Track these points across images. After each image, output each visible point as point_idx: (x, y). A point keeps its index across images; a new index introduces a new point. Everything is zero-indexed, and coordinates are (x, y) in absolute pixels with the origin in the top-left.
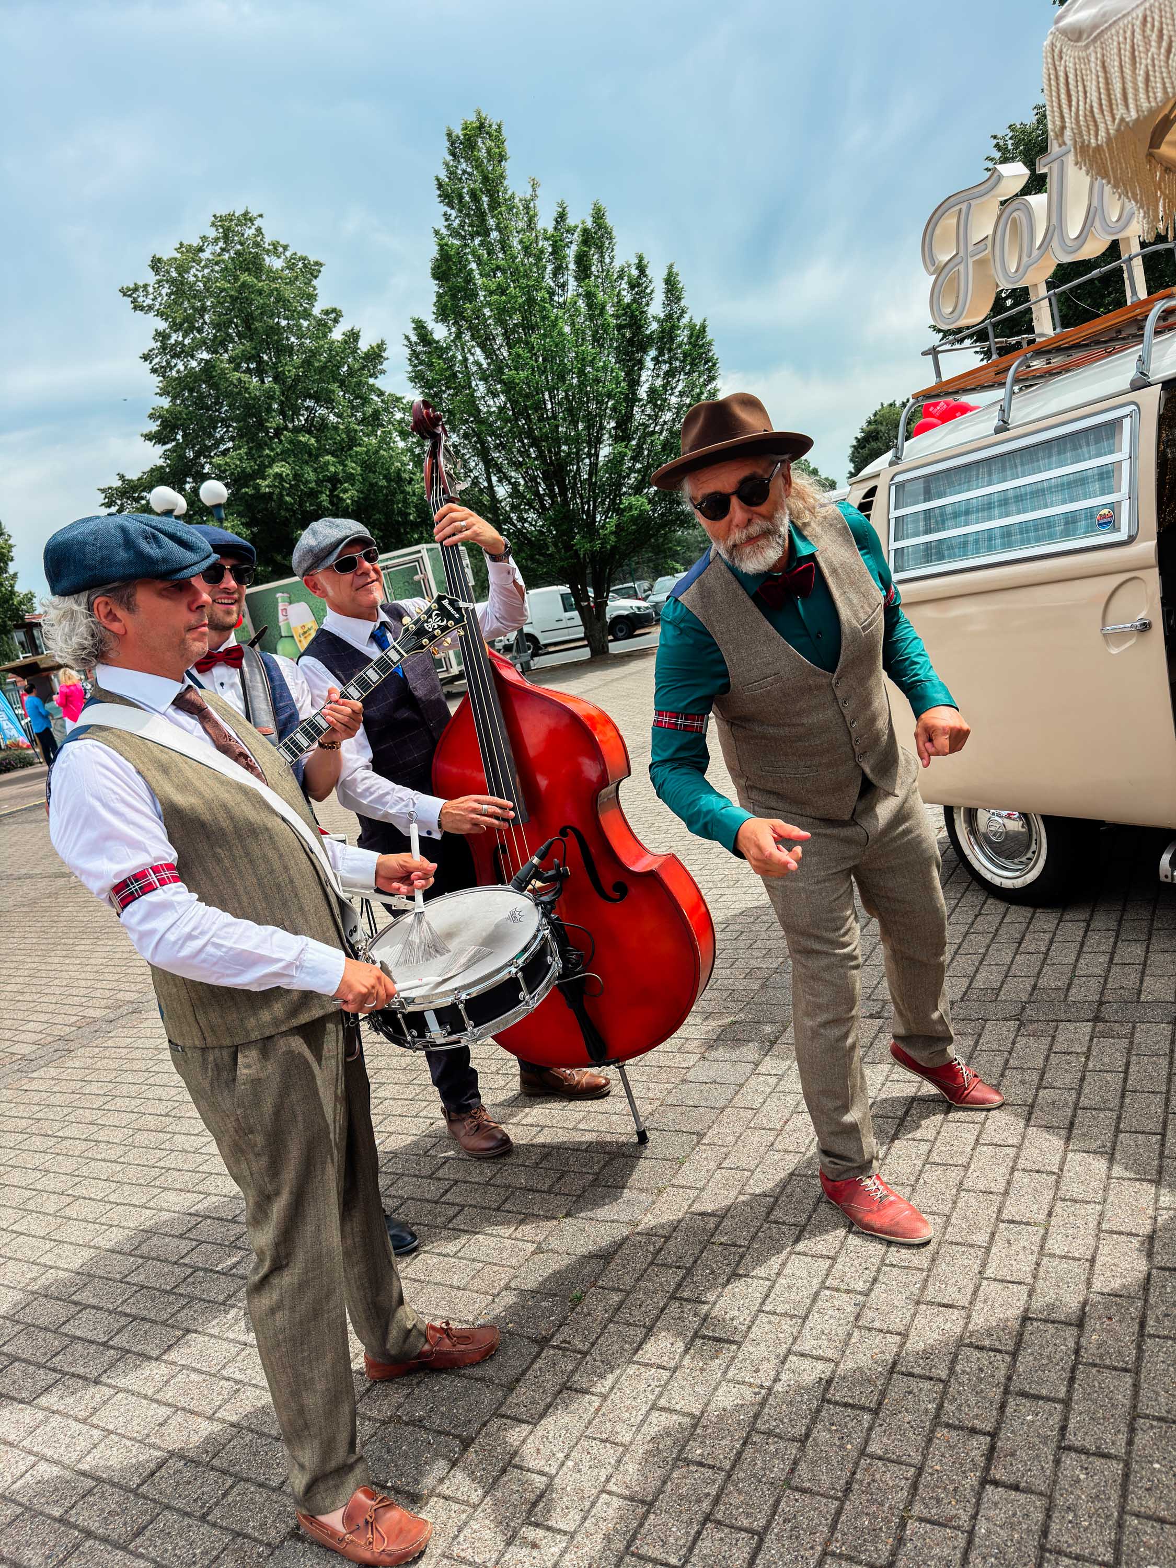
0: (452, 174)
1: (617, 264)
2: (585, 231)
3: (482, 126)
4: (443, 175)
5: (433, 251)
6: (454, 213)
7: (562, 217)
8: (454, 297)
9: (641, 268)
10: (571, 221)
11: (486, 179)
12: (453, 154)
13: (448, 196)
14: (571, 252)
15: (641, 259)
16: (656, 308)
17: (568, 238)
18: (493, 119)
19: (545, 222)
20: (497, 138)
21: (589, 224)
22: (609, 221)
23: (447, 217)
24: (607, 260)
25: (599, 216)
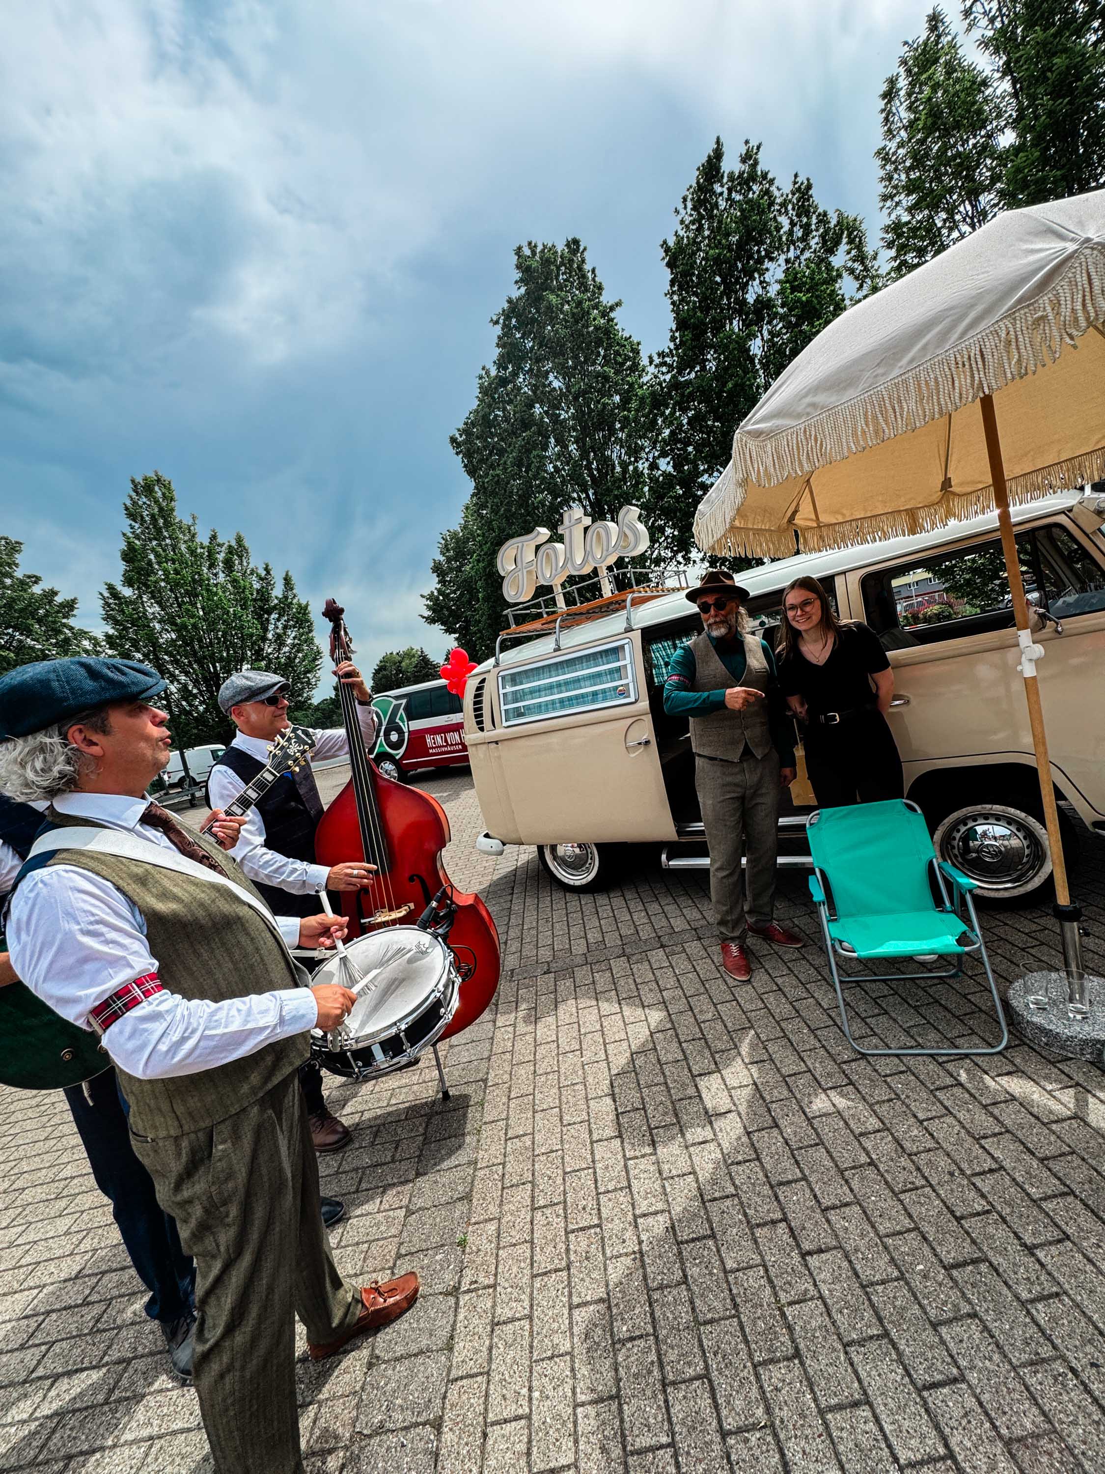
0: (134, 503)
1: (251, 566)
2: (230, 546)
3: (158, 480)
4: (129, 503)
5: (123, 546)
6: (137, 526)
7: (214, 537)
9: (267, 570)
10: (220, 540)
11: (161, 509)
12: (136, 491)
13: (132, 515)
14: (221, 557)
15: (267, 566)
16: (277, 592)
17: (218, 549)
18: (166, 476)
19: (203, 538)
20: (167, 487)
21: (233, 543)
22: (246, 543)
23: (132, 527)
24: (245, 564)
25: (239, 540)
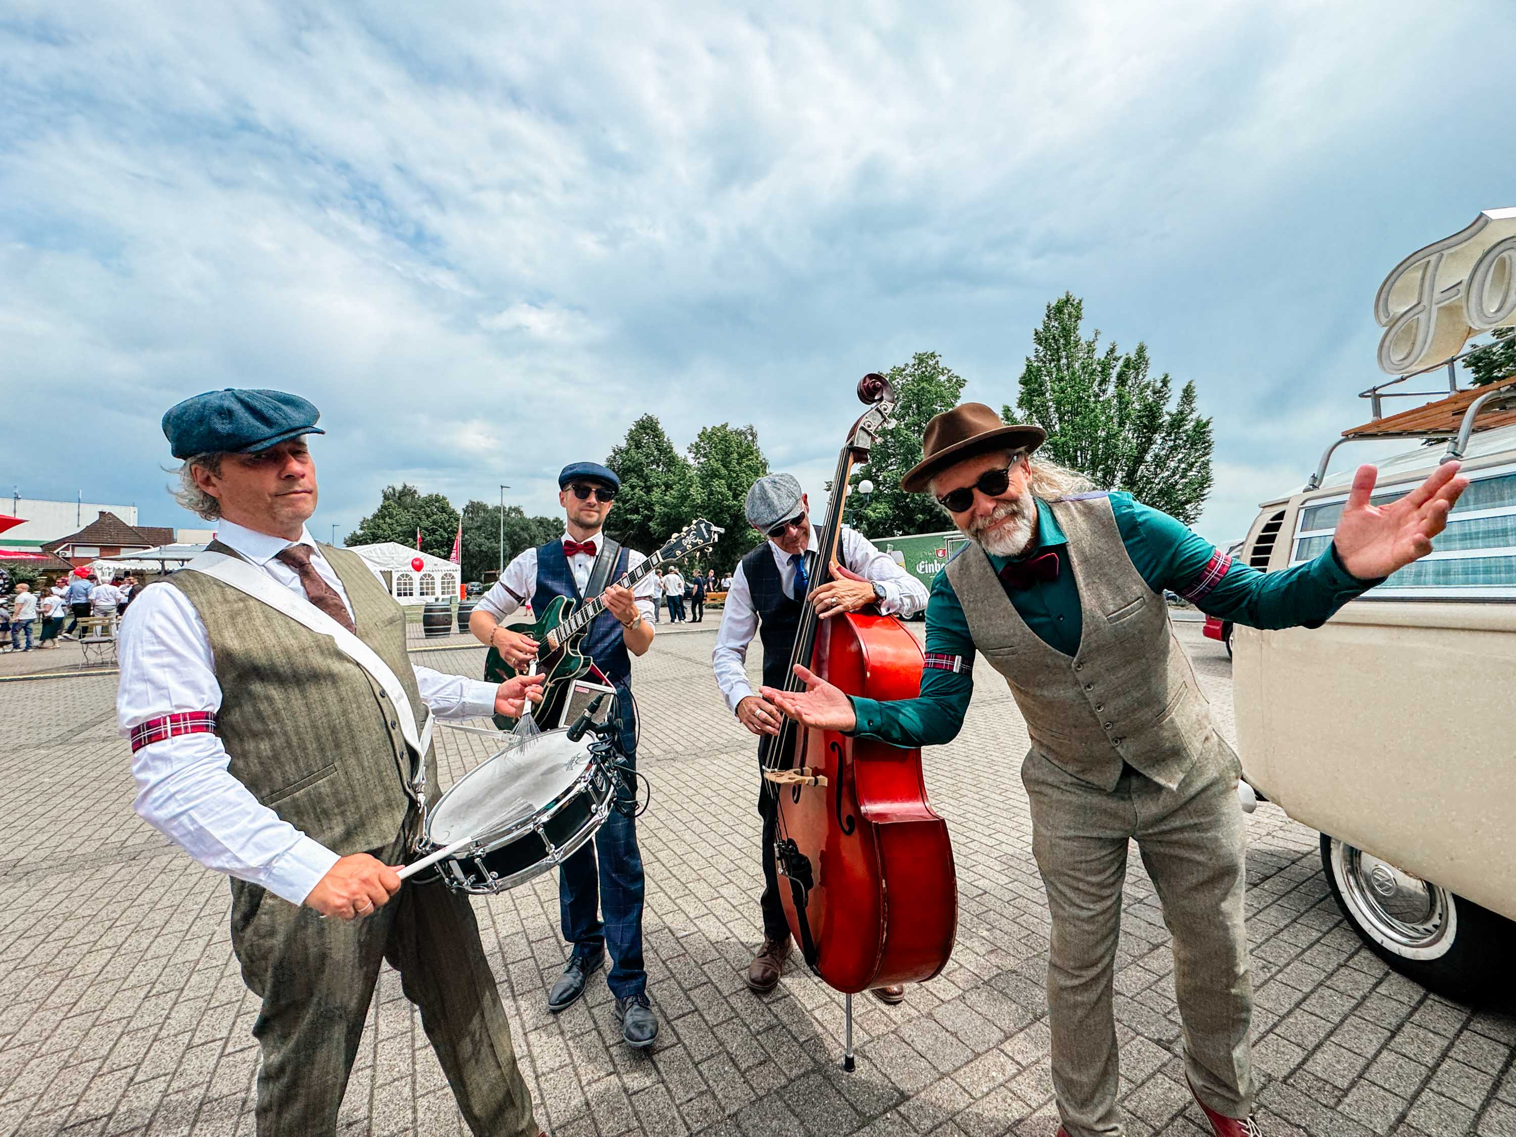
0: (1047, 328)
1: (1146, 380)
2: (1128, 359)
3: (1068, 300)
4: (1040, 328)
5: (1023, 370)
6: (1041, 349)
7: (1112, 351)
8: (1029, 394)
9: (1165, 382)
10: (1117, 354)
11: (1064, 329)
12: (1048, 317)
13: (1039, 339)
14: (1114, 373)
15: (1166, 376)
16: (1171, 407)
17: (1114, 363)
18: (1076, 297)
19: (1100, 354)
20: (1078, 307)
21: (1133, 356)
22: (1147, 354)
23: (1037, 351)
24: (1141, 377)
25: (1141, 350)
